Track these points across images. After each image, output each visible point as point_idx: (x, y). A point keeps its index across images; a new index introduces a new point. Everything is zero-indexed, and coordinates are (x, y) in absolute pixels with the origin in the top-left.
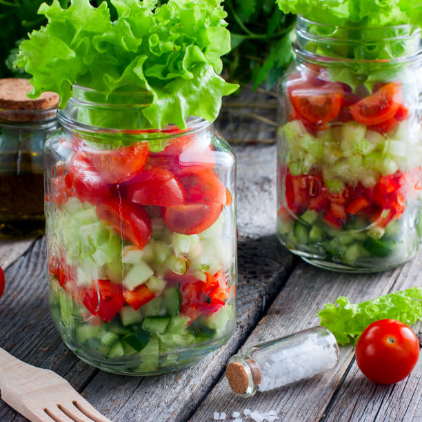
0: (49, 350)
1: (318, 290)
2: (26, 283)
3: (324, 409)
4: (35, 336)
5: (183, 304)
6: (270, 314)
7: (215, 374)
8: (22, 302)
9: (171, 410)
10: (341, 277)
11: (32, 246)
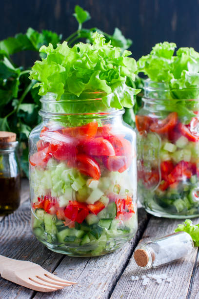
0: (28, 256)
1: (166, 227)
2: (5, 232)
3: (191, 272)
4: (18, 252)
5: (118, 211)
6: (144, 238)
7: (124, 263)
8: (6, 240)
9: (107, 276)
10: (176, 222)
11: (4, 219)
